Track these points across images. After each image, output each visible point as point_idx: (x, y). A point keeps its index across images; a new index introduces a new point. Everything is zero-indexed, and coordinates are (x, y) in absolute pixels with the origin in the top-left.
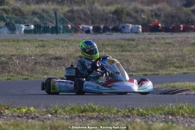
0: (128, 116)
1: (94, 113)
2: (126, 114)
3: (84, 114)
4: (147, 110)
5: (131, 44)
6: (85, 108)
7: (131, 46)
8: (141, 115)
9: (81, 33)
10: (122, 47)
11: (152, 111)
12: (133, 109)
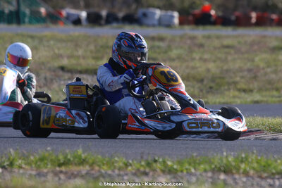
0: (145, 174)
1: (81, 167)
2: (142, 169)
3: (63, 169)
4: (180, 163)
5: (159, 47)
6: (66, 157)
8: (169, 172)
9: (64, 23)
11: (190, 164)
12: (156, 161)
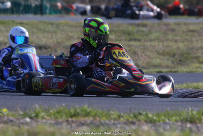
0: (133, 123)
1: (87, 119)
2: (131, 120)
3: (74, 119)
4: (158, 115)
5: (142, 31)
6: (76, 111)
7: (142, 34)
8: (150, 121)
9: (75, 14)
10: (129, 34)
11: (165, 116)
12: (140, 114)
